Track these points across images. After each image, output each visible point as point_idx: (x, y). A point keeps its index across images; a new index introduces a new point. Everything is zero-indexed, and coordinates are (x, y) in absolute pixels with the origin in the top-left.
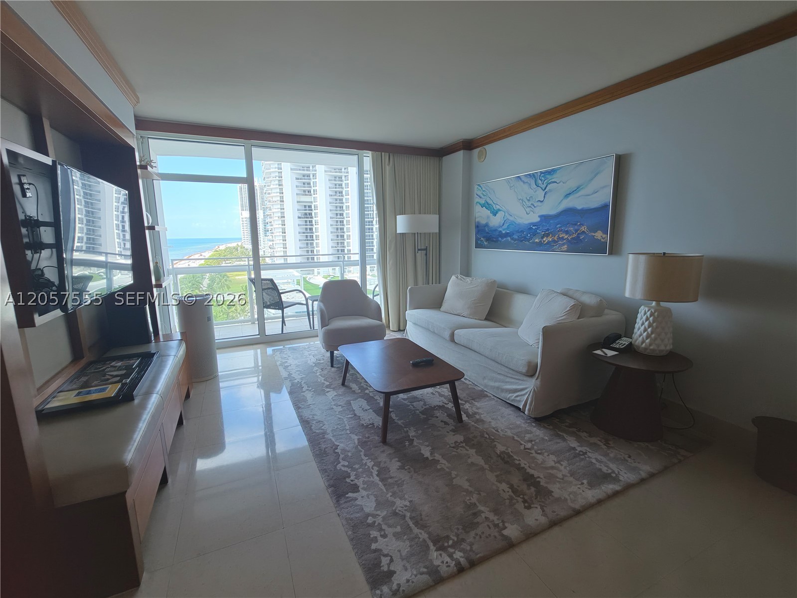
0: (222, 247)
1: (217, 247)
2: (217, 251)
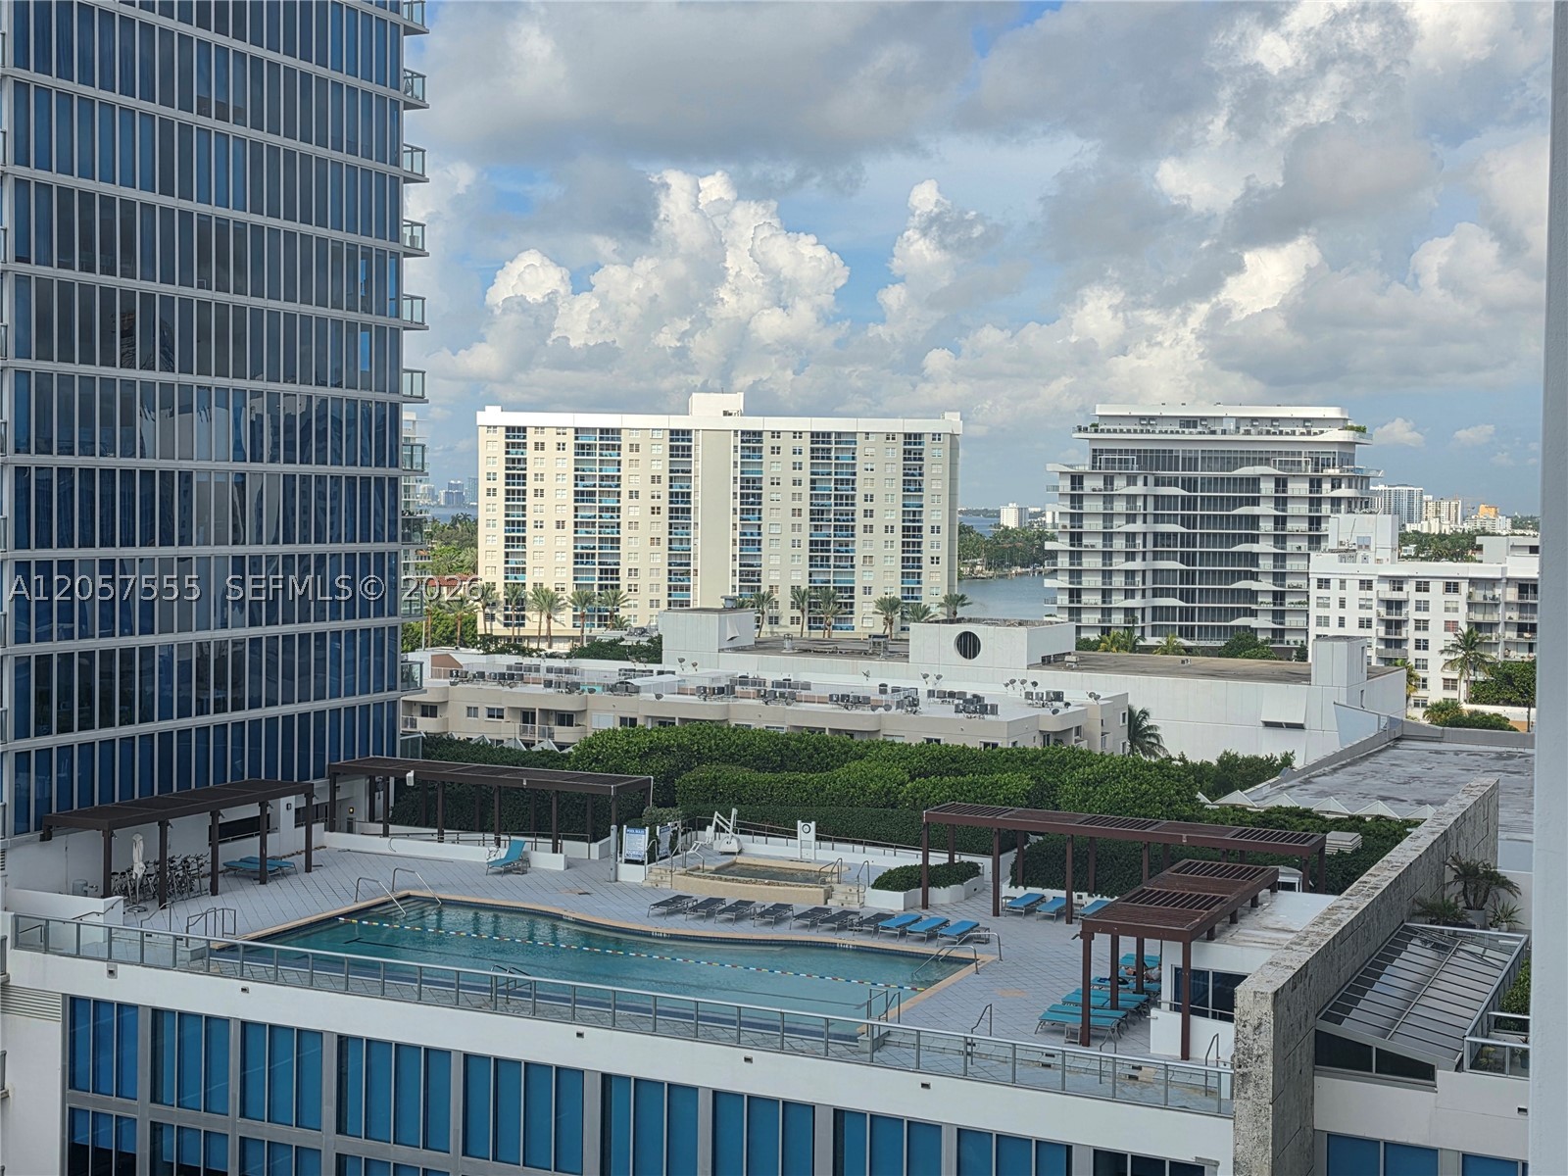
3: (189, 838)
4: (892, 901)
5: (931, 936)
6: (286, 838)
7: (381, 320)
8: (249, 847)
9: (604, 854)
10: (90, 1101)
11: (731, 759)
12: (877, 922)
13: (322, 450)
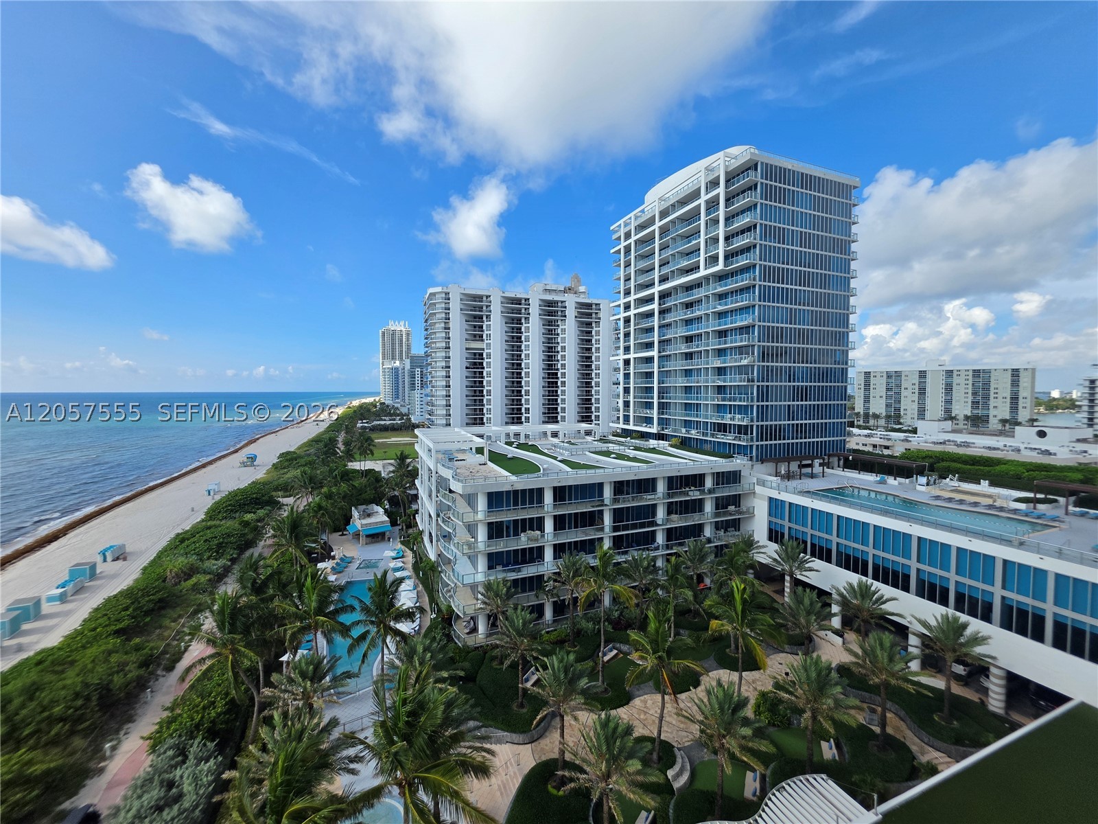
0: (356, 403)
2: (350, 407)
3: (794, 466)
4: (1022, 506)
5: (1039, 517)
6: (817, 469)
7: (844, 348)
8: (809, 470)
9: (912, 482)
10: (774, 520)
11: (954, 461)
12: (1015, 511)
13: (827, 379)
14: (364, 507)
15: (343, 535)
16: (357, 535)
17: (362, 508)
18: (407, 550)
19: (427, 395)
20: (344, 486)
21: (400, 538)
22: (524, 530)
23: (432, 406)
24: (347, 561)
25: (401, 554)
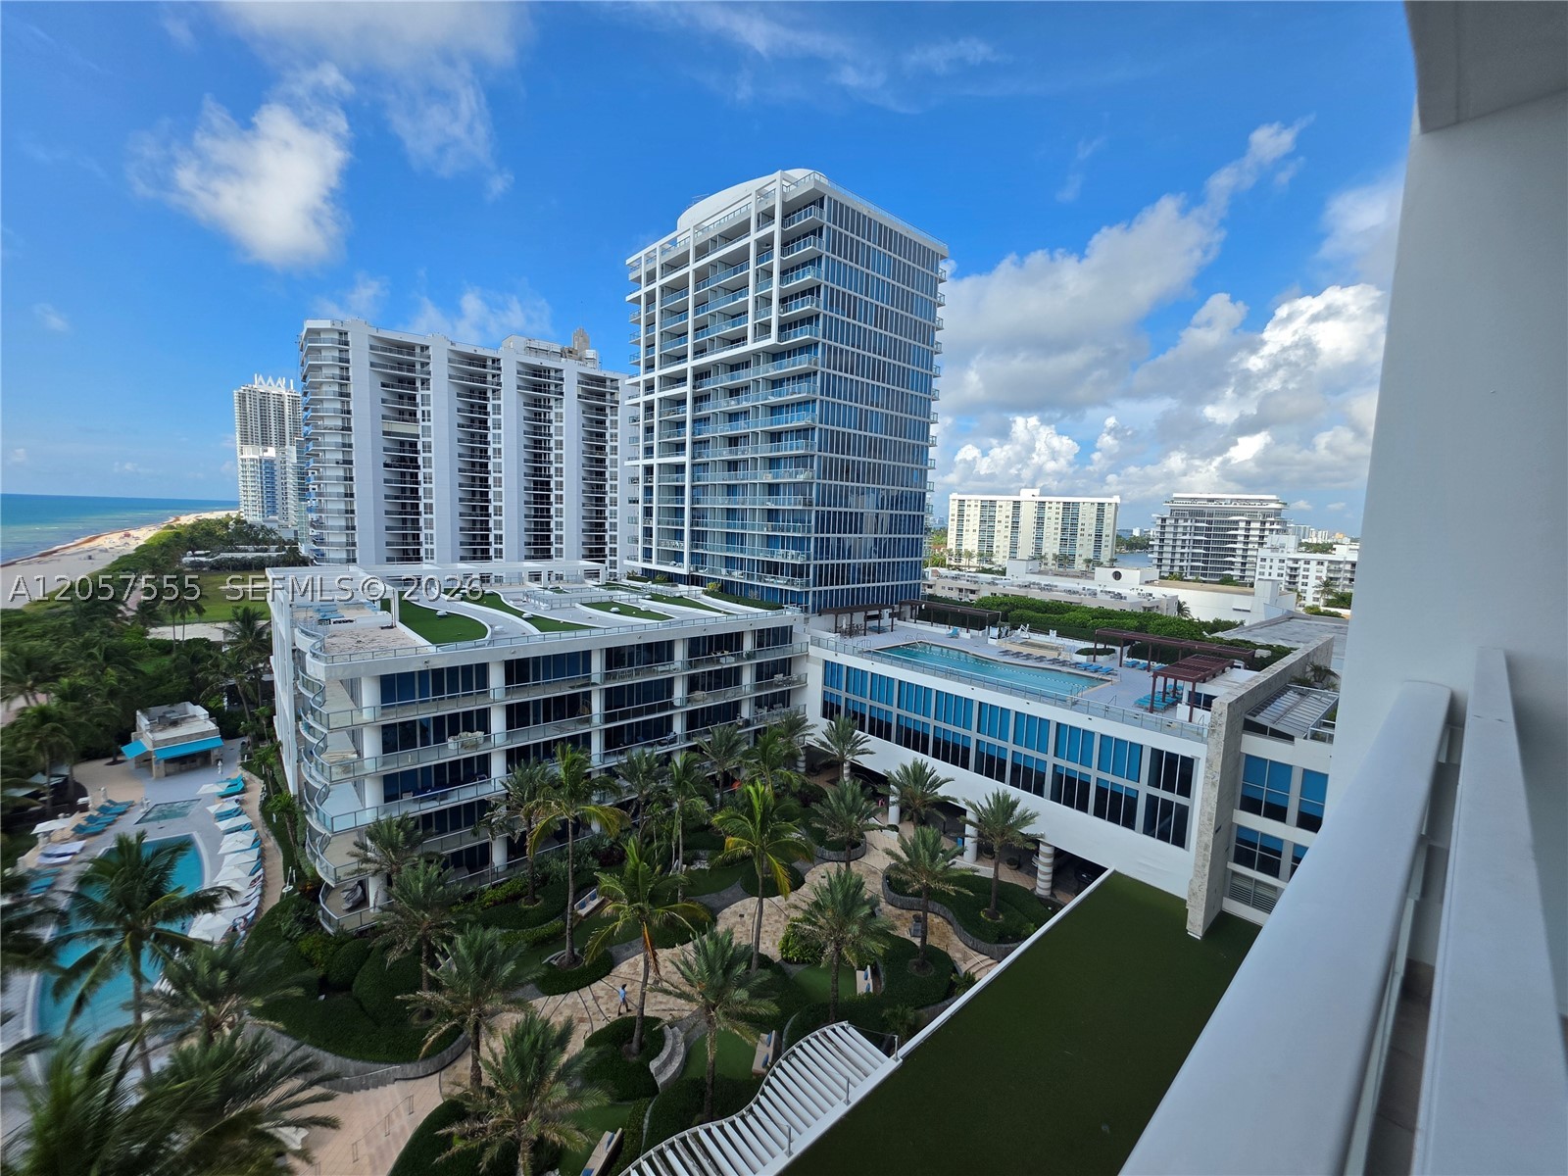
0: (188, 519)
1: (173, 519)
2: (172, 527)
3: (859, 618)
4: (1083, 659)
5: (1096, 671)
6: (886, 621)
7: (921, 467)
8: (875, 623)
9: (983, 634)
10: (829, 690)
11: (1028, 608)
12: (1076, 665)
13: (901, 507)
14: (165, 708)
15: (115, 762)
16: (145, 761)
17: (157, 711)
18: (254, 777)
19: (310, 510)
20: (112, 675)
21: (243, 758)
22: (454, 732)
23: (320, 528)
24: (113, 812)
25: (241, 786)
